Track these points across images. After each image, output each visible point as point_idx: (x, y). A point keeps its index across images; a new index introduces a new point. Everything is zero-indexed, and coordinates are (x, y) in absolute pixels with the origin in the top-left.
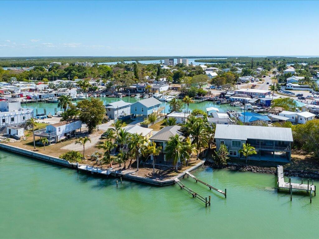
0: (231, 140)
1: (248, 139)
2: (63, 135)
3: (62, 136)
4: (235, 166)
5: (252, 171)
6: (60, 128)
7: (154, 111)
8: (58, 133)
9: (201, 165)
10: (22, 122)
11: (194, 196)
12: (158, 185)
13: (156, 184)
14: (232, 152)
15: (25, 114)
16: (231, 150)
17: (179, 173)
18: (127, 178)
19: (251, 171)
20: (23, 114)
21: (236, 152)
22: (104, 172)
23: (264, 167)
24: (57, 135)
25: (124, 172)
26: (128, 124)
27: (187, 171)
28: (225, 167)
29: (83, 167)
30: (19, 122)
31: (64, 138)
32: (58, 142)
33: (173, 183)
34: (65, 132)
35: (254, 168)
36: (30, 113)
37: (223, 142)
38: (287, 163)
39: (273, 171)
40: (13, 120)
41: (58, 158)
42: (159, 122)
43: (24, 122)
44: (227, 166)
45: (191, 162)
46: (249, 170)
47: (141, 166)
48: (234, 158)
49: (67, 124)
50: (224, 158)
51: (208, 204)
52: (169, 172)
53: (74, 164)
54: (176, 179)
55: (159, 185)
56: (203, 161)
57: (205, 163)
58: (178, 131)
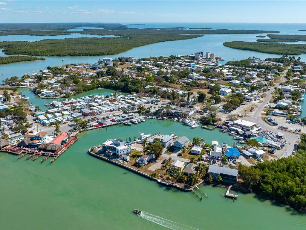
0: (214, 173)
1: (220, 173)
4: (215, 184)
7: (185, 145)
8: (145, 161)
10: (127, 152)
11: (197, 196)
17: (194, 186)
18: (175, 187)
19: (220, 186)
20: (127, 149)
22: (167, 184)
25: (174, 185)
26: (173, 152)
27: (196, 186)
28: (211, 184)
29: (159, 181)
31: (147, 163)
32: (145, 165)
33: (191, 191)
34: (147, 160)
37: (211, 173)
38: (234, 184)
39: (228, 187)
40: (123, 152)
41: (149, 176)
42: (187, 152)
44: (212, 183)
45: (199, 181)
47: (180, 182)
49: (148, 156)
50: (211, 181)
51: (201, 200)
52: (190, 186)
53: (156, 179)
54: (192, 189)
55: (186, 191)
56: (203, 181)
57: (204, 182)
58: (194, 168)
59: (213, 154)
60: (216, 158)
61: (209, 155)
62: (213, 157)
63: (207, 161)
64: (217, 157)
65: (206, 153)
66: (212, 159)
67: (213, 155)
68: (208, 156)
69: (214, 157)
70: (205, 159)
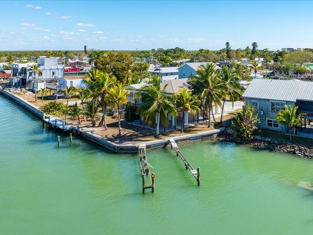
0: (268, 100)
1: (297, 101)
4: (268, 142)
5: (295, 154)
6: (72, 81)
9: (210, 135)
10: (51, 77)
12: (113, 150)
13: (110, 149)
14: (271, 121)
15: (54, 69)
16: (269, 117)
17: (159, 139)
20: (52, 69)
27: (174, 138)
30: (48, 77)
33: (136, 151)
36: (60, 69)
37: (256, 103)
43: (53, 77)
44: (254, 141)
46: (290, 152)
48: (275, 131)
49: (83, 78)
52: (144, 136)
54: (143, 145)
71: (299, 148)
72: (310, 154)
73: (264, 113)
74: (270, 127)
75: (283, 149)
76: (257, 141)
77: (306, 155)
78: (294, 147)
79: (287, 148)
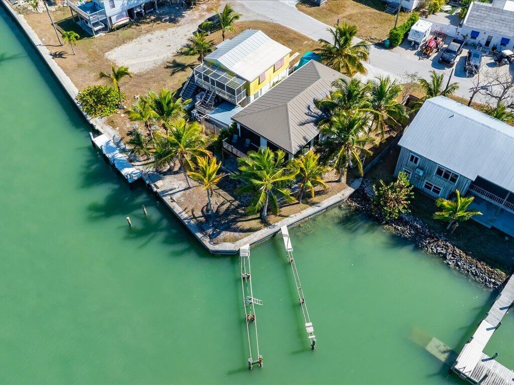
0: (435, 163)
1: (478, 178)
2: (124, 13)
3: (123, 16)
4: (415, 228)
8: (111, 12)
14: (431, 185)
16: (430, 180)
17: (267, 224)
19: (444, 257)
21: (440, 189)
23: (480, 262)
24: (108, 15)
31: (125, 20)
32: (112, 30)
34: (127, 7)
35: (454, 255)
39: (493, 281)
46: (439, 254)
56: (350, 191)
57: (351, 197)
58: (316, 102)
59: (482, 19)
60: (488, 43)
61: (457, 20)
62: (475, 34)
63: (434, 55)
64: (496, 41)
65: (448, 8)
66: (466, 45)
67: (476, 27)
68: (451, 30)
69: (481, 38)
70: (428, 37)
71: (454, 250)
72: (464, 265)
73: (424, 173)
74: (426, 190)
75: (432, 246)
76: (402, 222)
77: (458, 265)
78: (447, 247)
79: (438, 246)
